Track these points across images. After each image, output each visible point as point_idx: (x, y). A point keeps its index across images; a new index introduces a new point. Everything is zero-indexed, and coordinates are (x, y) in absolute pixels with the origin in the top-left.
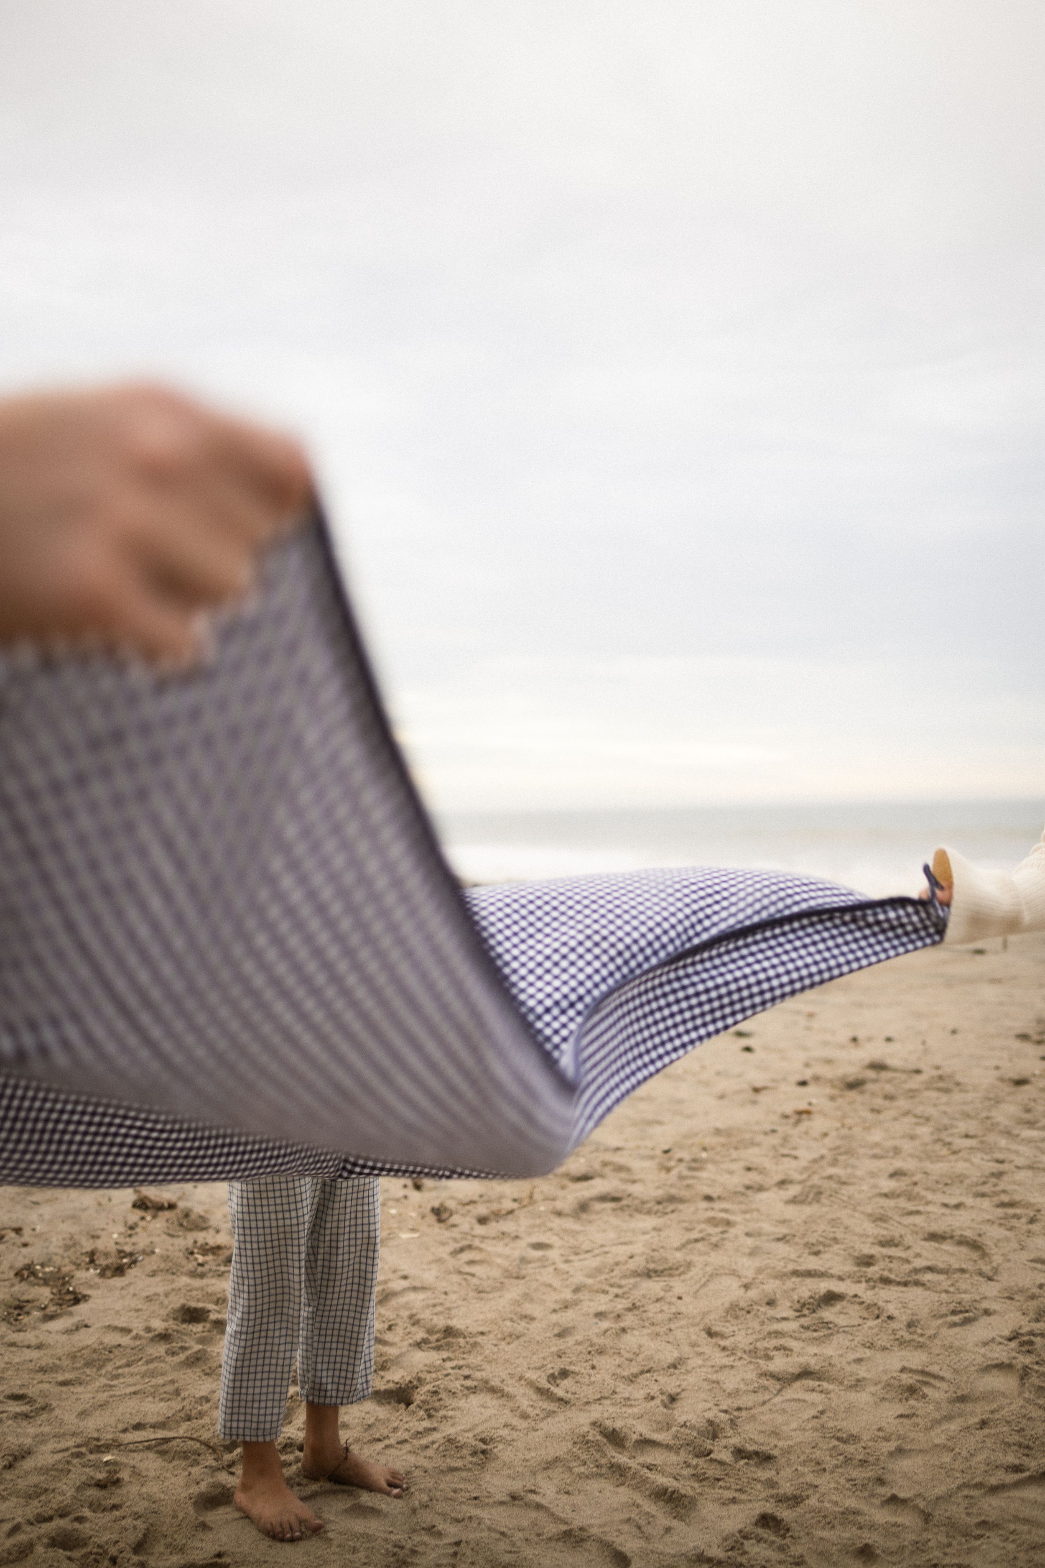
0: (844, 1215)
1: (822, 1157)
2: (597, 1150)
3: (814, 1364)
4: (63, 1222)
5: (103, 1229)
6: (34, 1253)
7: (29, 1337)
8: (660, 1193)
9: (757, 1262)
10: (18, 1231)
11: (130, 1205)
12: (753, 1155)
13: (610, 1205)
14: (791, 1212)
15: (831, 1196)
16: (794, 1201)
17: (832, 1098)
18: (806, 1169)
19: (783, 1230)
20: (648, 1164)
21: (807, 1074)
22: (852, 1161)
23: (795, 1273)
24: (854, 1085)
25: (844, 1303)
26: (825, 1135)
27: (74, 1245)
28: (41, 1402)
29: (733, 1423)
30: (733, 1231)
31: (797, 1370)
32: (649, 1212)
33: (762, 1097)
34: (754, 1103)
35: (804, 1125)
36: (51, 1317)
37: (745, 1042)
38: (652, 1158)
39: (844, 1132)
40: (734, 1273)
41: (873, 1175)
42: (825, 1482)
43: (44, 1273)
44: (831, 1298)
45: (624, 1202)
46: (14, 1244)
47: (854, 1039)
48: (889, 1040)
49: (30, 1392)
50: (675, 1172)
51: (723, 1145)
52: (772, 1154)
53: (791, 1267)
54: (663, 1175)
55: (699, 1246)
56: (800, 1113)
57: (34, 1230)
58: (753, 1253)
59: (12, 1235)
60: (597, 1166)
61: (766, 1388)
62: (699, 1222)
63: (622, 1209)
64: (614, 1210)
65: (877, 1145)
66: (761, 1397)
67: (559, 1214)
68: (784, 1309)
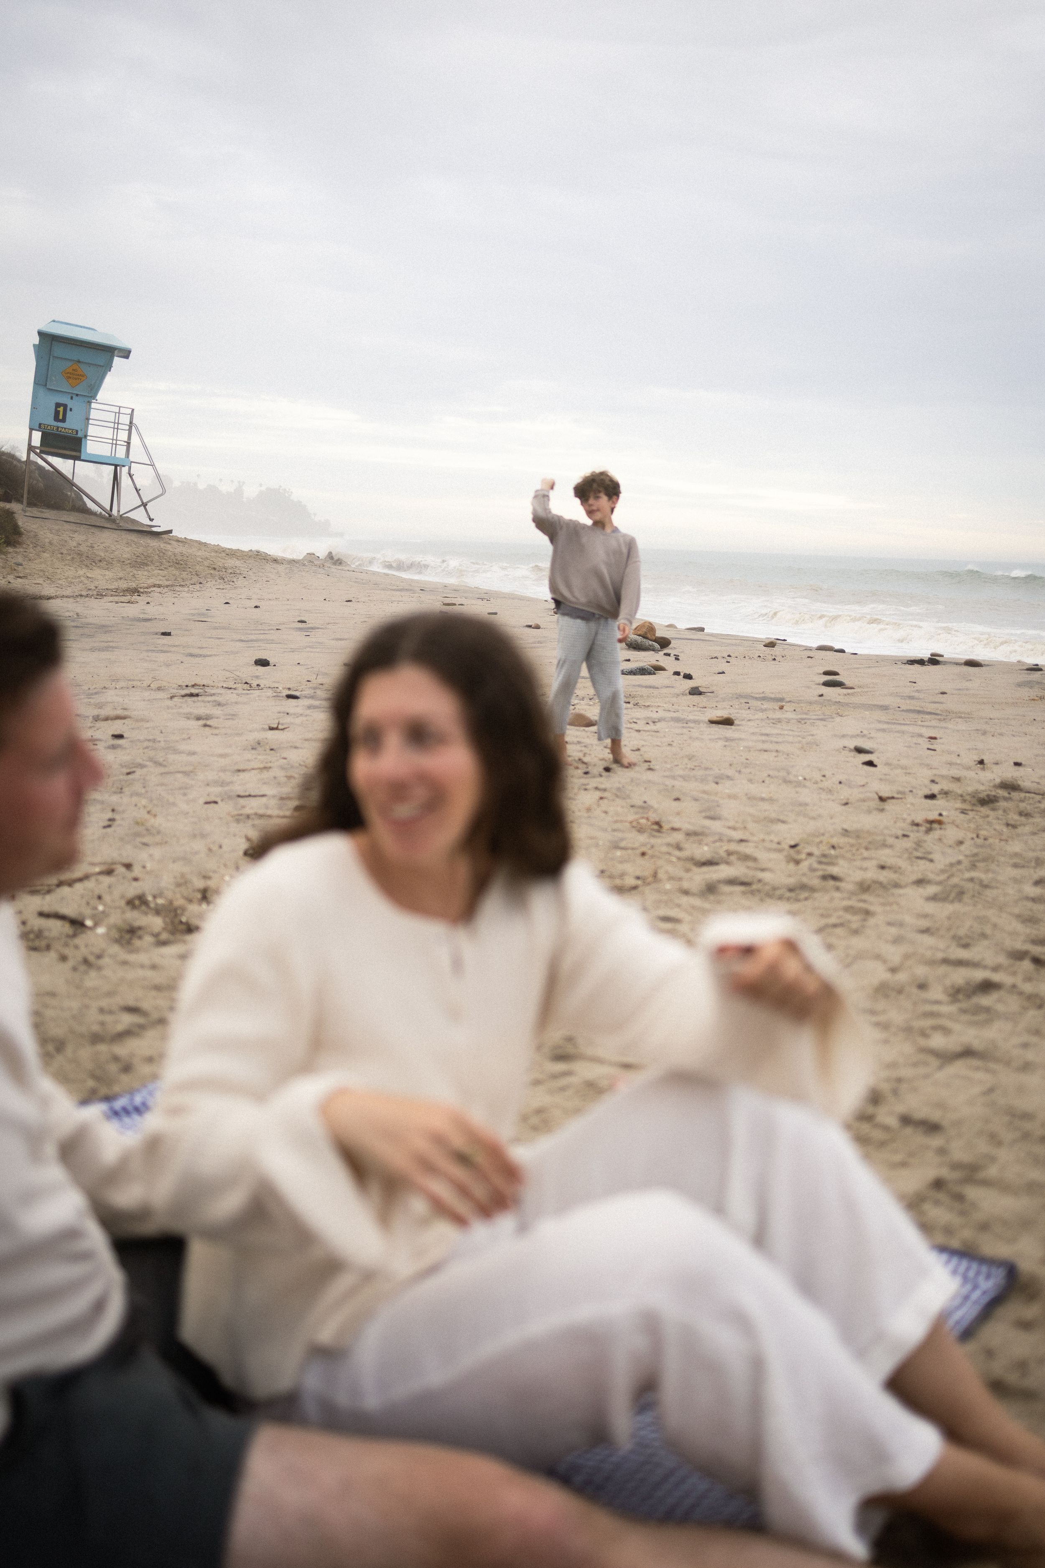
0: (991, 913)
1: (959, 862)
2: (721, 840)
3: (977, 1045)
4: (174, 862)
5: (215, 872)
6: (146, 887)
7: (142, 958)
8: (791, 881)
9: (903, 949)
10: (128, 866)
11: (241, 853)
12: (885, 856)
13: (739, 889)
14: (931, 908)
15: (973, 896)
16: (934, 898)
17: (964, 812)
18: (943, 871)
19: (924, 923)
20: (774, 856)
21: (935, 789)
22: (993, 866)
23: (946, 961)
24: (987, 801)
25: (1002, 993)
26: (961, 843)
27: (186, 883)
28: (155, 1016)
29: (895, 1092)
30: (872, 921)
31: (959, 1049)
32: (780, 898)
33: (889, 806)
34: (882, 810)
35: (937, 834)
36: (164, 943)
37: (867, 758)
38: (780, 851)
39: (979, 841)
40: (878, 957)
41: (1015, 880)
42: (1004, 1155)
43: (157, 904)
44: (987, 986)
45: (754, 887)
46: (124, 878)
47: (981, 762)
48: (1017, 764)
49: (145, 1005)
50: (805, 865)
51: (852, 845)
52: (906, 856)
53: (940, 955)
54: (792, 866)
55: (839, 931)
56: (931, 822)
57: (144, 867)
58: (897, 940)
59: (122, 870)
60: (723, 854)
61: (926, 1064)
62: (835, 910)
63: (752, 893)
64: (744, 893)
65: (1016, 855)
66: (922, 1070)
67: (686, 892)
68: (936, 993)
